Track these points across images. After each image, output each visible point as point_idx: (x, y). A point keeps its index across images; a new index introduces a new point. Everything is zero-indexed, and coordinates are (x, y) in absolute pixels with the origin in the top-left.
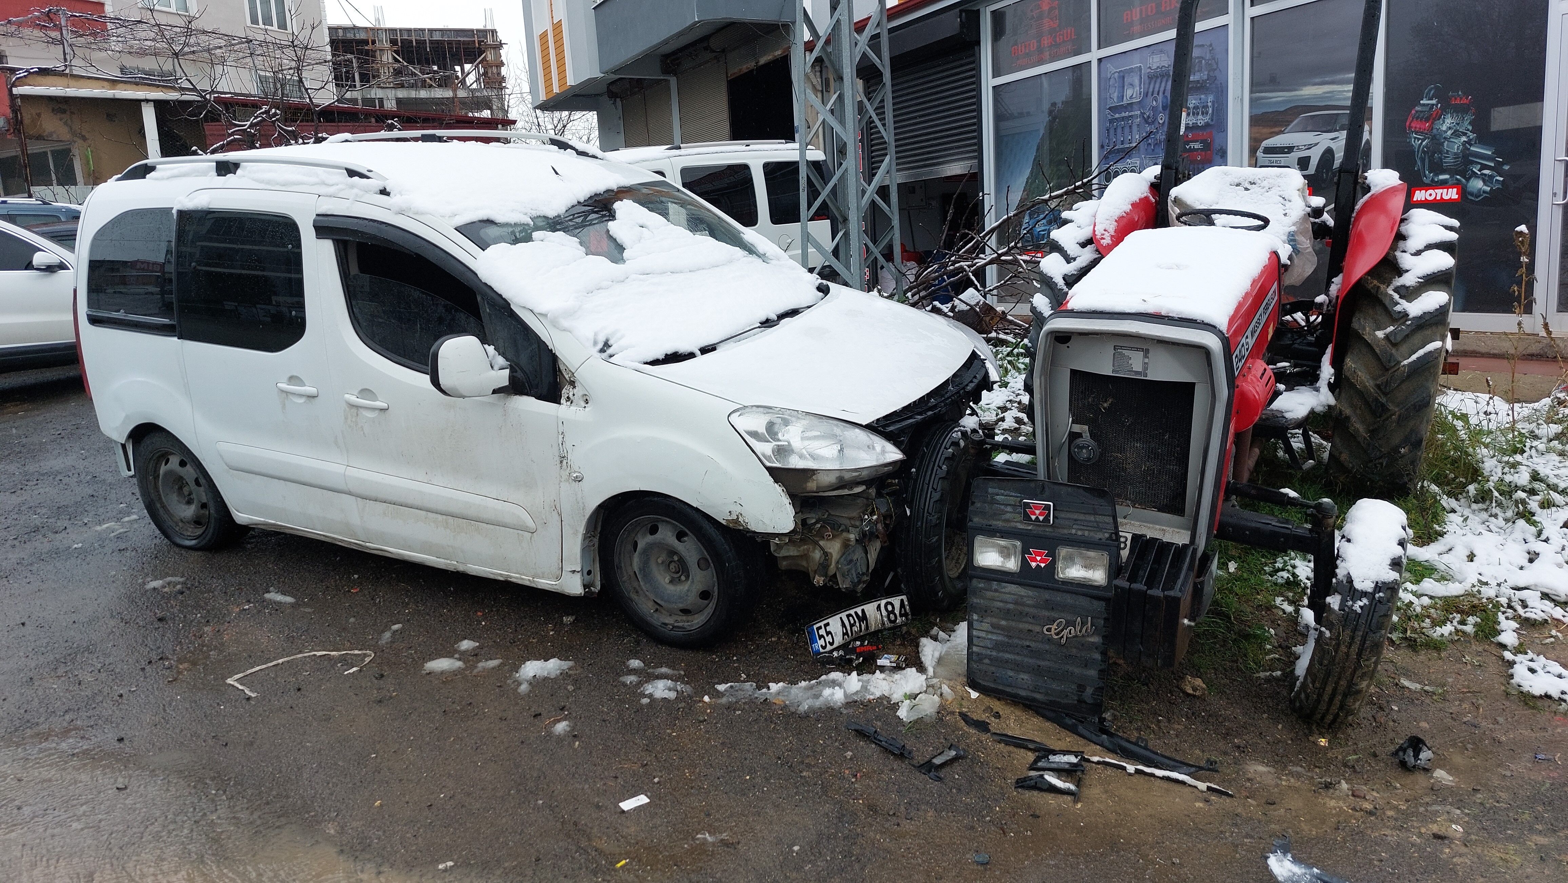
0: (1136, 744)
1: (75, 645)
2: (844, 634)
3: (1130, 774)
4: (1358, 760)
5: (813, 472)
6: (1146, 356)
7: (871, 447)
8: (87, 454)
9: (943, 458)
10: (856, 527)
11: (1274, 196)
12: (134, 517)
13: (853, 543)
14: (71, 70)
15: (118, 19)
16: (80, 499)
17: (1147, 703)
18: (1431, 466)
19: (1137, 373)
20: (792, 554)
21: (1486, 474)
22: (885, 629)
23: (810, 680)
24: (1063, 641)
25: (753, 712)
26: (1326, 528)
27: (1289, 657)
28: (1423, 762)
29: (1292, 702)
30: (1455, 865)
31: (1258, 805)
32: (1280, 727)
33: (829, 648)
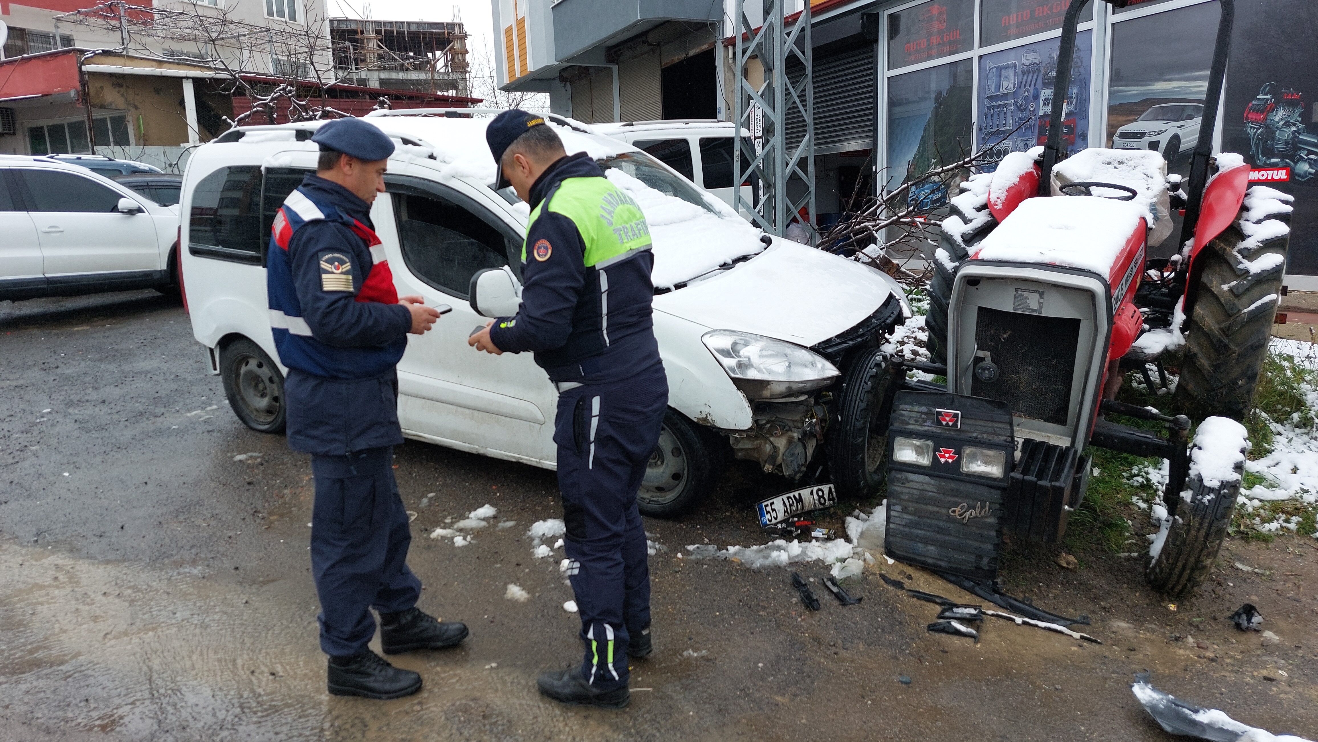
0: (1023, 603)
1: (188, 500)
2: (785, 512)
3: (1018, 625)
4: (1201, 622)
5: (768, 383)
6: (1041, 297)
7: (813, 364)
8: (168, 359)
9: (868, 376)
10: (798, 428)
11: (1139, 172)
12: (215, 407)
13: (796, 440)
14: (127, 52)
15: (165, 11)
16: (169, 392)
17: (1030, 573)
18: (1262, 396)
19: (1033, 310)
20: (747, 447)
21: (1308, 404)
22: (816, 510)
23: (760, 545)
24: (966, 520)
25: (717, 566)
26: (1181, 438)
27: (1144, 543)
28: (1254, 625)
29: (1146, 575)
30: (1282, 699)
31: (1121, 651)
32: (1137, 594)
33: (774, 521)
